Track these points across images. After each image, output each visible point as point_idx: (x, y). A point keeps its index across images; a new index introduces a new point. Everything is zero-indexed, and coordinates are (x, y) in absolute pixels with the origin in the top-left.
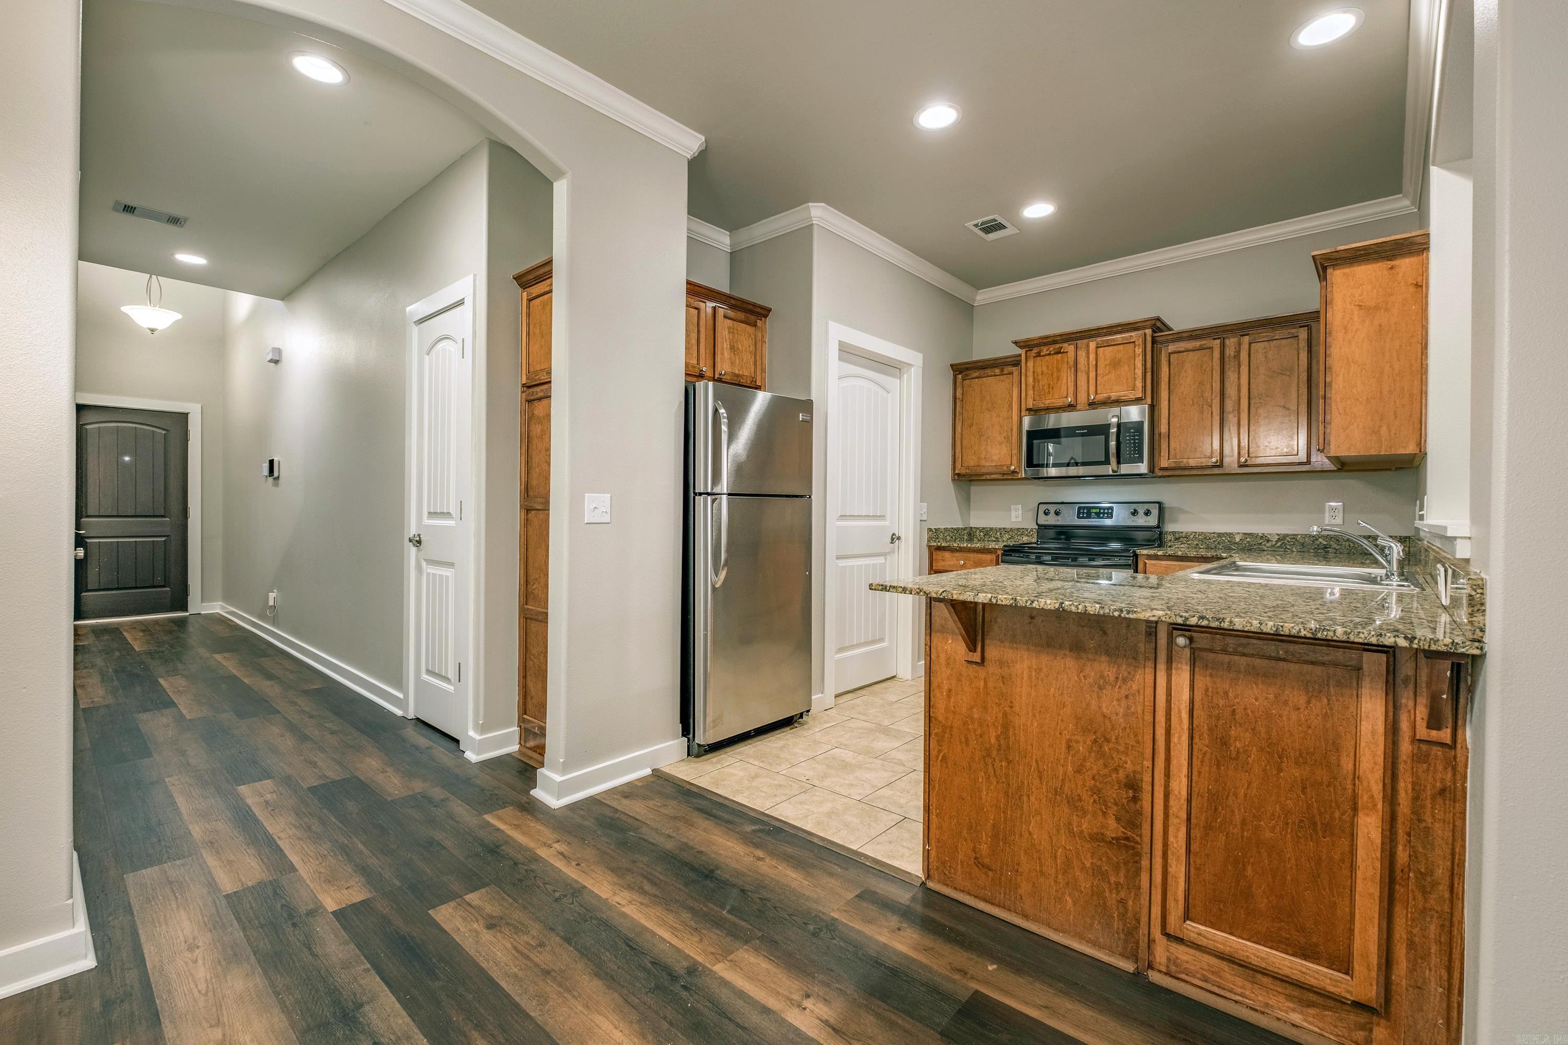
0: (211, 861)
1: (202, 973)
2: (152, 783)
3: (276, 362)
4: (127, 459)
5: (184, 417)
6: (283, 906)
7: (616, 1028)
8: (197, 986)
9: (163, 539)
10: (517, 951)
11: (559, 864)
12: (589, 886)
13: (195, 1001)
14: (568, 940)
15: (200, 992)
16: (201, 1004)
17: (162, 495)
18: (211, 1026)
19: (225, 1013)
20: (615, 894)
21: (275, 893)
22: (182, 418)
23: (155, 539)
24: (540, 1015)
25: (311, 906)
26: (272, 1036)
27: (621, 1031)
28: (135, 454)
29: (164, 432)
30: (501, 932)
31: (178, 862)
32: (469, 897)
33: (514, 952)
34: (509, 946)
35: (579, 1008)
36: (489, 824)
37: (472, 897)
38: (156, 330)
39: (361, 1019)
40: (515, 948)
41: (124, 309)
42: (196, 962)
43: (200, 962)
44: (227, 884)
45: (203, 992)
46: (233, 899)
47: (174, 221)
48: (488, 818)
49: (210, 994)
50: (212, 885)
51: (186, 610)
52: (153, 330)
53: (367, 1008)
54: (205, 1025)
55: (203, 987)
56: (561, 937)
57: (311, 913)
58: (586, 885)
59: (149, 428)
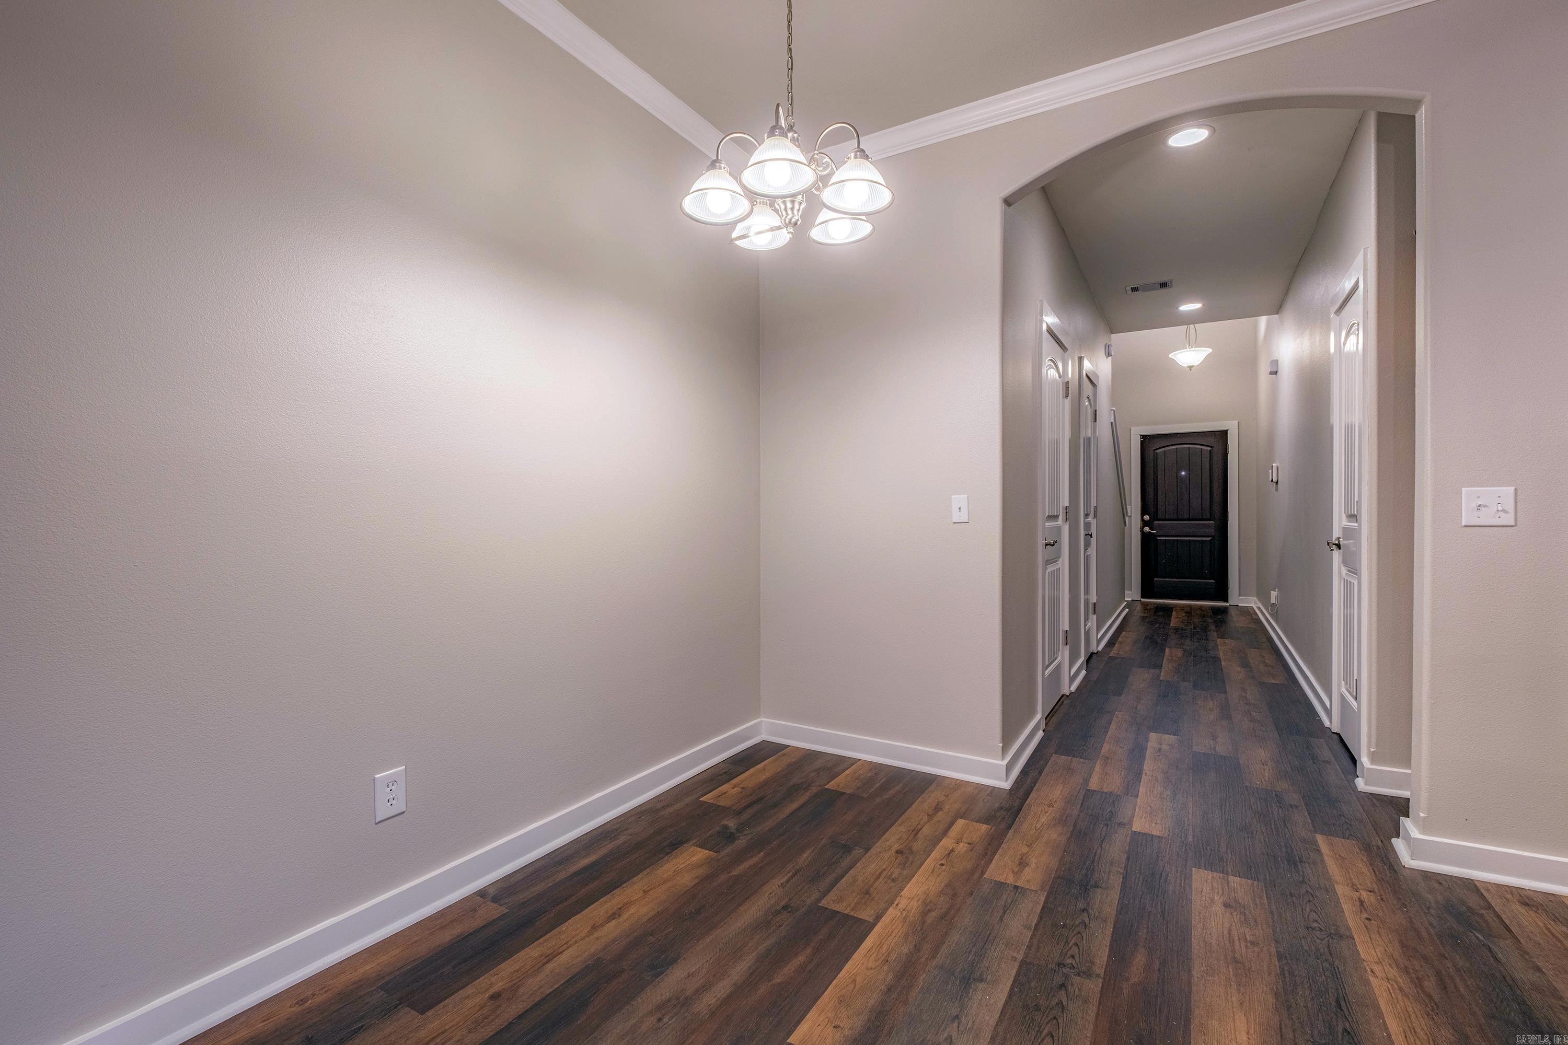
0: (1098, 768)
1: (1044, 819)
2: (1108, 712)
3: (1276, 373)
4: (1183, 473)
5: (1224, 434)
6: (1111, 812)
7: (1248, 1033)
8: (1036, 824)
9: (1210, 539)
10: (1229, 934)
11: (1347, 907)
12: (1357, 940)
13: (1031, 829)
14: (1280, 956)
15: (1035, 827)
16: (1032, 833)
17: (1208, 501)
18: (1027, 845)
19: (1037, 843)
20: (1379, 962)
21: (1113, 802)
22: (1223, 435)
23: (1203, 539)
24: (1198, 977)
25: (1125, 821)
26: (1045, 868)
27: (1249, 1039)
28: (1189, 471)
29: (1209, 449)
30: (1231, 914)
31: (1082, 760)
32: (1231, 878)
33: (1226, 932)
34: (1227, 925)
35: (1234, 999)
36: (1315, 842)
37: (1235, 881)
38: (1193, 366)
39: (1091, 893)
40: (1230, 930)
41: (1171, 356)
42: (1046, 813)
43: (1048, 814)
44: (1094, 784)
45: (1037, 828)
46: (1089, 793)
47: (1164, 285)
48: (1320, 839)
49: (1039, 831)
50: (1086, 781)
51: (1227, 601)
52: (1190, 367)
53: (1099, 890)
54: (1025, 842)
55: (1038, 826)
56: (1277, 951)
57: (1121, 824)
58: (1356, 937)
59: (1198, 446)
